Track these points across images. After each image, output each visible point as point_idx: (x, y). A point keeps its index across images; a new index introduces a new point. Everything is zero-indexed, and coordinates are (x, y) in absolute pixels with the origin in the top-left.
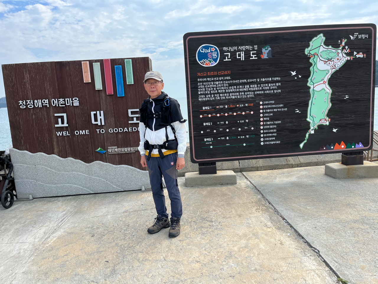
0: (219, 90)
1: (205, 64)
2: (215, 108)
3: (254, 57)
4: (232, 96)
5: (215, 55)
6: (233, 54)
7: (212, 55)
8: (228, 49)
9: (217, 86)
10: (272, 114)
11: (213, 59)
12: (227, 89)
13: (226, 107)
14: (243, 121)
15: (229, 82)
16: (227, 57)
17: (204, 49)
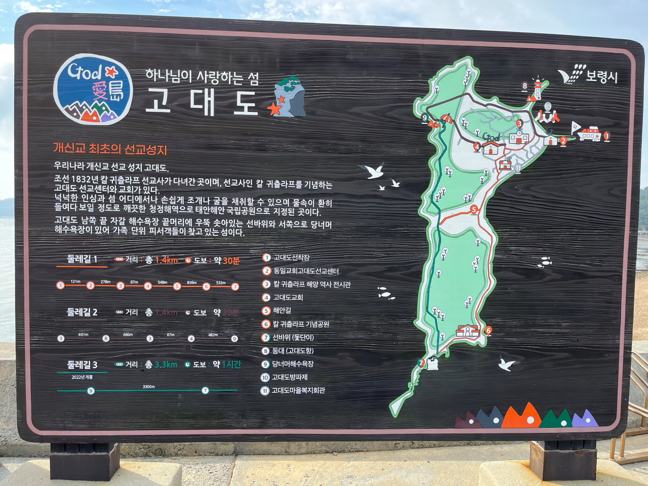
0: (128, 203)
1: (81, 116)
2: (110, 263)
3: (246, 109)
4: (171, 226)
5: (116, 90)
6: (179, 93)
7: (107, 91)
8: (163, 74)
9: (119, 189)
10: (300, 297)
11: (109, 102)
12: (153, 203)
13: (149, 260)
14: (204, 313)
15: (161, 181)
16: (156, 102)
17: (80, 69)
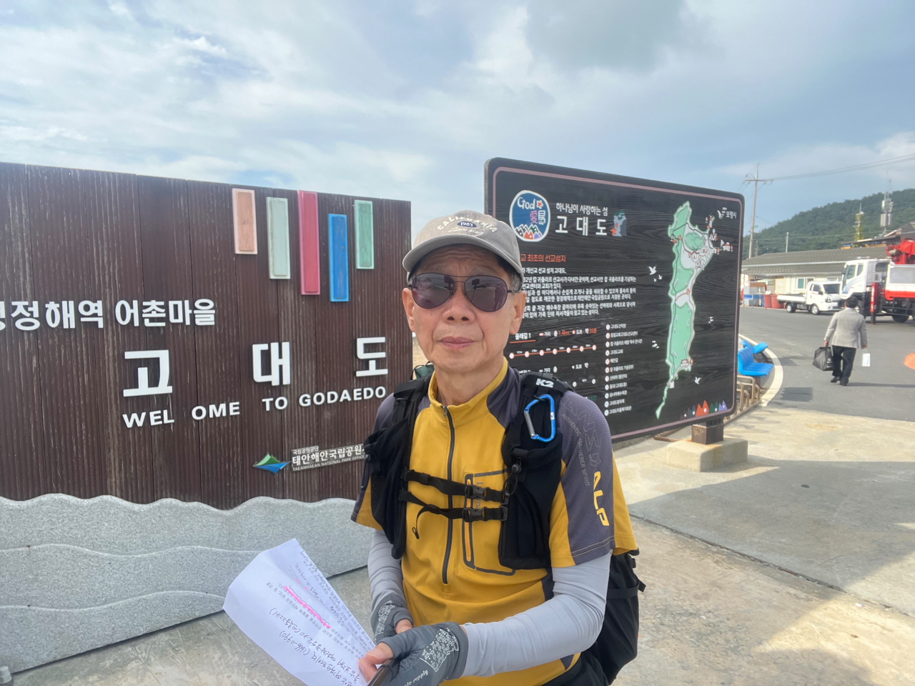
0: (547, 295)
1: (524, 234)
2: (537, 337)
3: (601, 231)
4: (566, 310)
5: (541, 217)
6: (572, 218)
7: (537, 218)
8: (565, 207)
9: (542, 285)
10: (621, 351)
11: (538, 225)
13: (556, 334)
14: (580, 366)
15: (562, 279)
16: (561, 225)
17: (524, 201)
